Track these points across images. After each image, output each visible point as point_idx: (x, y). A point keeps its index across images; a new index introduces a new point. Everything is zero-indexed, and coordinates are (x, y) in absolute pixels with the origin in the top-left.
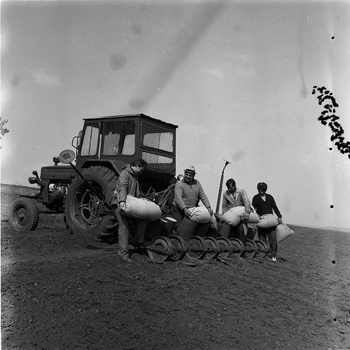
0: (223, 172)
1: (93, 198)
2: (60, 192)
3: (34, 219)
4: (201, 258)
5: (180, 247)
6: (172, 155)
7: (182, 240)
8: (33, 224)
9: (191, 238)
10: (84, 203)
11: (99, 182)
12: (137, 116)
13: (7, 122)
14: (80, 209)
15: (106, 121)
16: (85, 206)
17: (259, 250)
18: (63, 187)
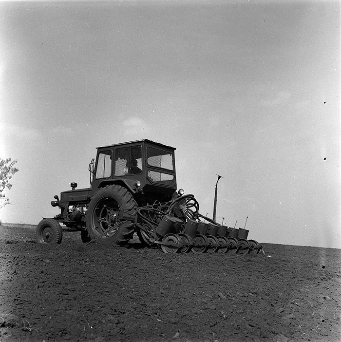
0: (216, 185)
1: (109, 212)
2: (79, 211)
3: (58, 236)
4: (205, 252)
5: (188, 242)
6: (173, 172)
7: (188, 237)
8: (58, 240)
9: (195, 236)
10: (102, 217)
11: (114, 198)
12: (142, 141)
13: (16, 162)
14: (99, 222)
15: (116, 148)
16: (103, 220)
17: (253, 247)
18: (80, 207)
